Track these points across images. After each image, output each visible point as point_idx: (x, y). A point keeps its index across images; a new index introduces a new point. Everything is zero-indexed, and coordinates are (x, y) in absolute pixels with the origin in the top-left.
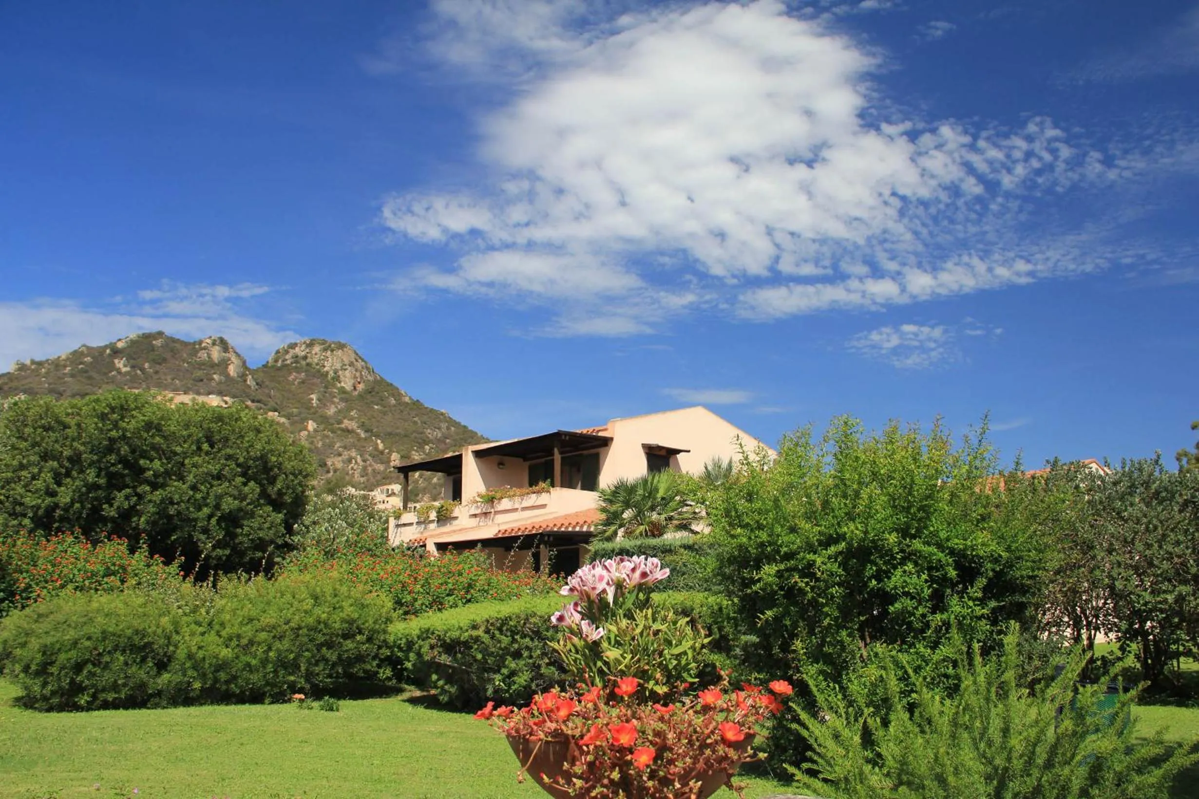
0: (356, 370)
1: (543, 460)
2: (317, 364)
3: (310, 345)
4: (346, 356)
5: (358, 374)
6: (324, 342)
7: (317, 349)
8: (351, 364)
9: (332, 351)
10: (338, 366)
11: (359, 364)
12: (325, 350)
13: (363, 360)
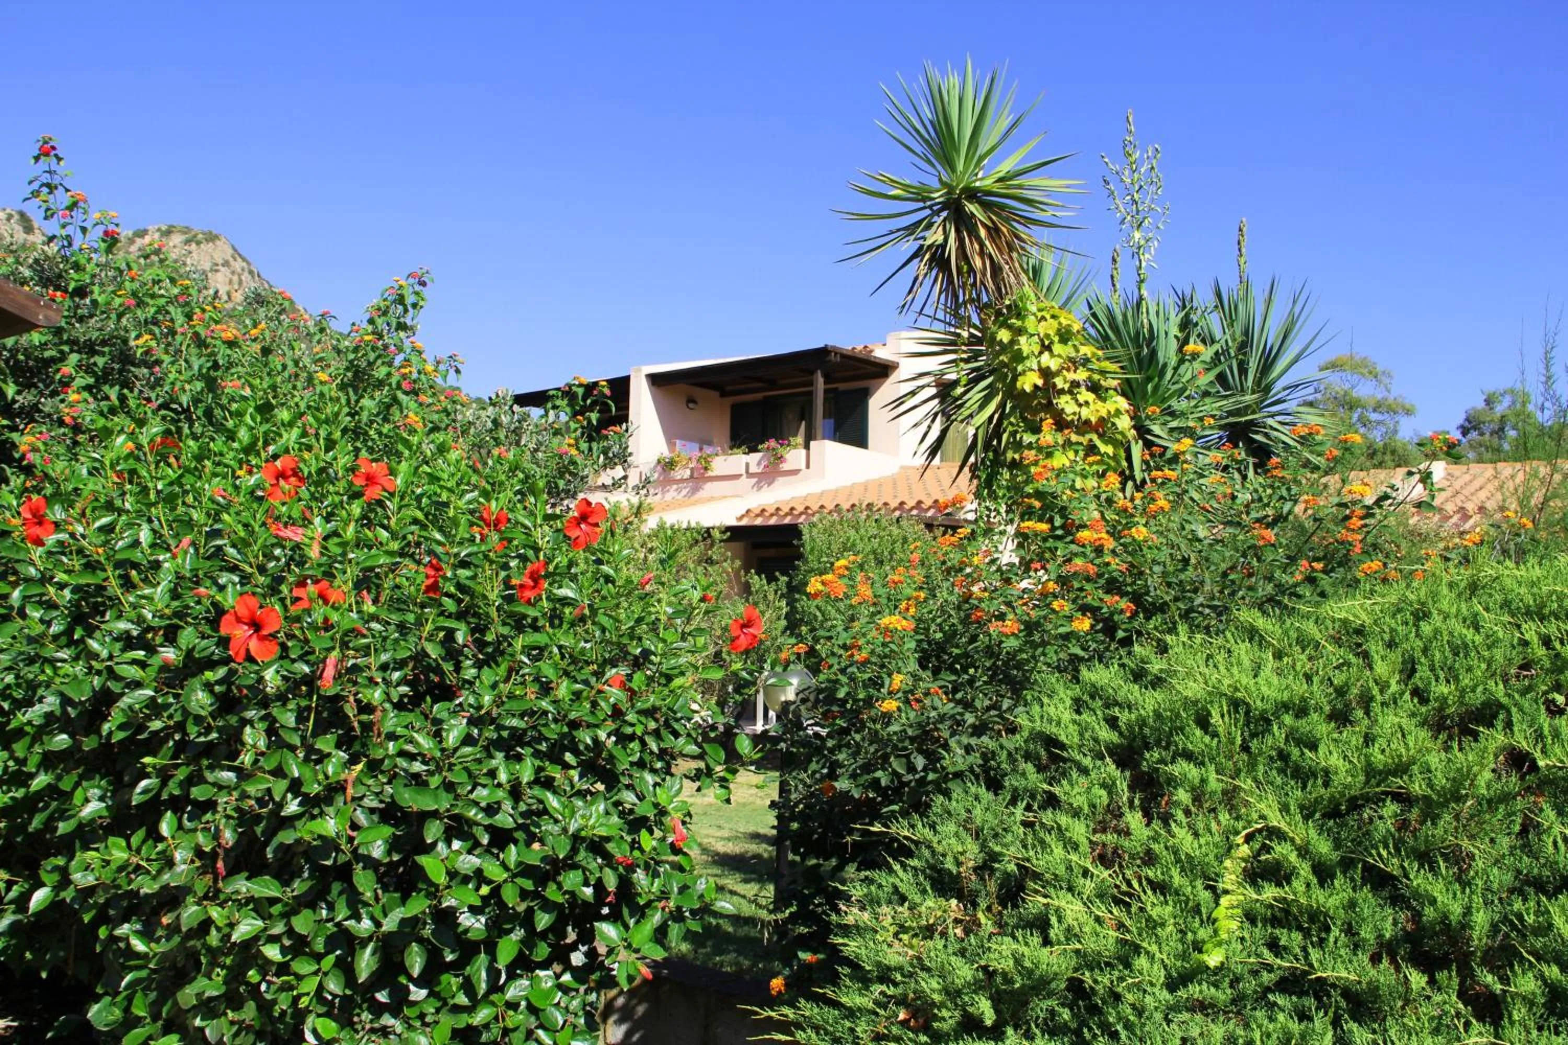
0: (233, 273)
1: (759, 396)
2: (176, 261)
3: (168, 233)
4: (221, 251)
5: (235, 278)
6: (186, 230)
7: (177, 239)
8: (226, 264)
9: (198, 243)
10: (207, 266)
11: (238, 265)
12: (188, 242)
13: (244, 260)
